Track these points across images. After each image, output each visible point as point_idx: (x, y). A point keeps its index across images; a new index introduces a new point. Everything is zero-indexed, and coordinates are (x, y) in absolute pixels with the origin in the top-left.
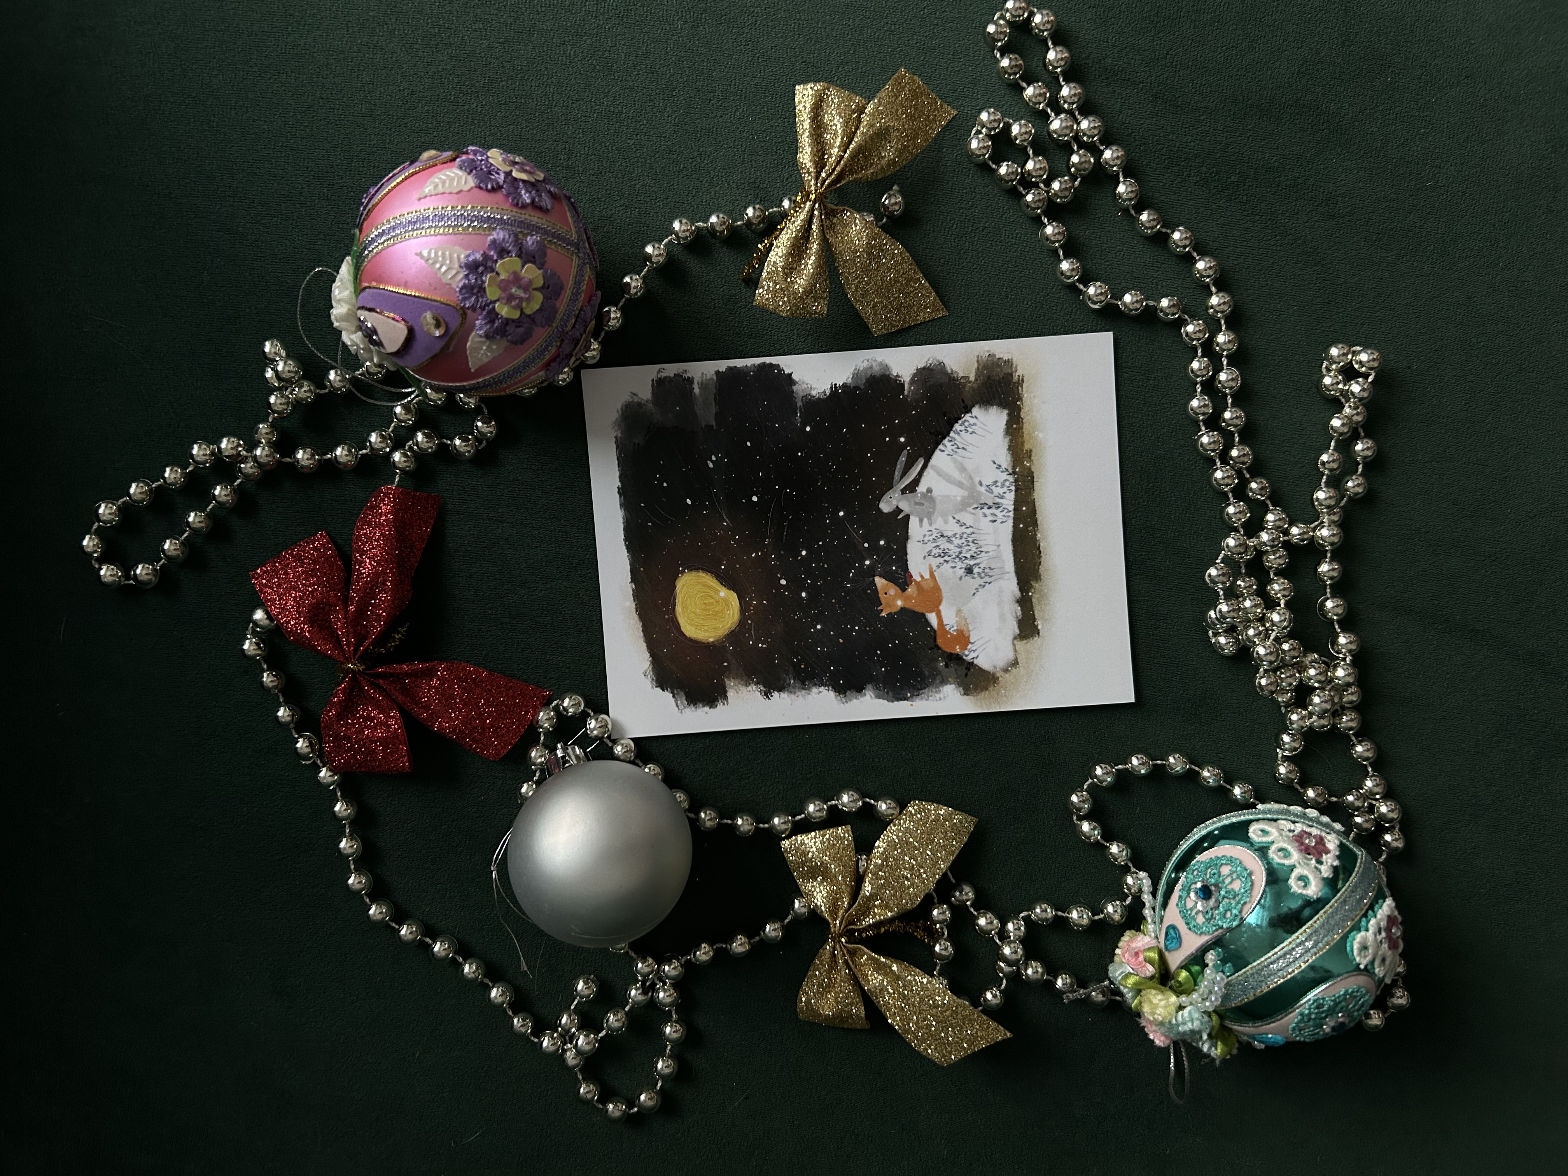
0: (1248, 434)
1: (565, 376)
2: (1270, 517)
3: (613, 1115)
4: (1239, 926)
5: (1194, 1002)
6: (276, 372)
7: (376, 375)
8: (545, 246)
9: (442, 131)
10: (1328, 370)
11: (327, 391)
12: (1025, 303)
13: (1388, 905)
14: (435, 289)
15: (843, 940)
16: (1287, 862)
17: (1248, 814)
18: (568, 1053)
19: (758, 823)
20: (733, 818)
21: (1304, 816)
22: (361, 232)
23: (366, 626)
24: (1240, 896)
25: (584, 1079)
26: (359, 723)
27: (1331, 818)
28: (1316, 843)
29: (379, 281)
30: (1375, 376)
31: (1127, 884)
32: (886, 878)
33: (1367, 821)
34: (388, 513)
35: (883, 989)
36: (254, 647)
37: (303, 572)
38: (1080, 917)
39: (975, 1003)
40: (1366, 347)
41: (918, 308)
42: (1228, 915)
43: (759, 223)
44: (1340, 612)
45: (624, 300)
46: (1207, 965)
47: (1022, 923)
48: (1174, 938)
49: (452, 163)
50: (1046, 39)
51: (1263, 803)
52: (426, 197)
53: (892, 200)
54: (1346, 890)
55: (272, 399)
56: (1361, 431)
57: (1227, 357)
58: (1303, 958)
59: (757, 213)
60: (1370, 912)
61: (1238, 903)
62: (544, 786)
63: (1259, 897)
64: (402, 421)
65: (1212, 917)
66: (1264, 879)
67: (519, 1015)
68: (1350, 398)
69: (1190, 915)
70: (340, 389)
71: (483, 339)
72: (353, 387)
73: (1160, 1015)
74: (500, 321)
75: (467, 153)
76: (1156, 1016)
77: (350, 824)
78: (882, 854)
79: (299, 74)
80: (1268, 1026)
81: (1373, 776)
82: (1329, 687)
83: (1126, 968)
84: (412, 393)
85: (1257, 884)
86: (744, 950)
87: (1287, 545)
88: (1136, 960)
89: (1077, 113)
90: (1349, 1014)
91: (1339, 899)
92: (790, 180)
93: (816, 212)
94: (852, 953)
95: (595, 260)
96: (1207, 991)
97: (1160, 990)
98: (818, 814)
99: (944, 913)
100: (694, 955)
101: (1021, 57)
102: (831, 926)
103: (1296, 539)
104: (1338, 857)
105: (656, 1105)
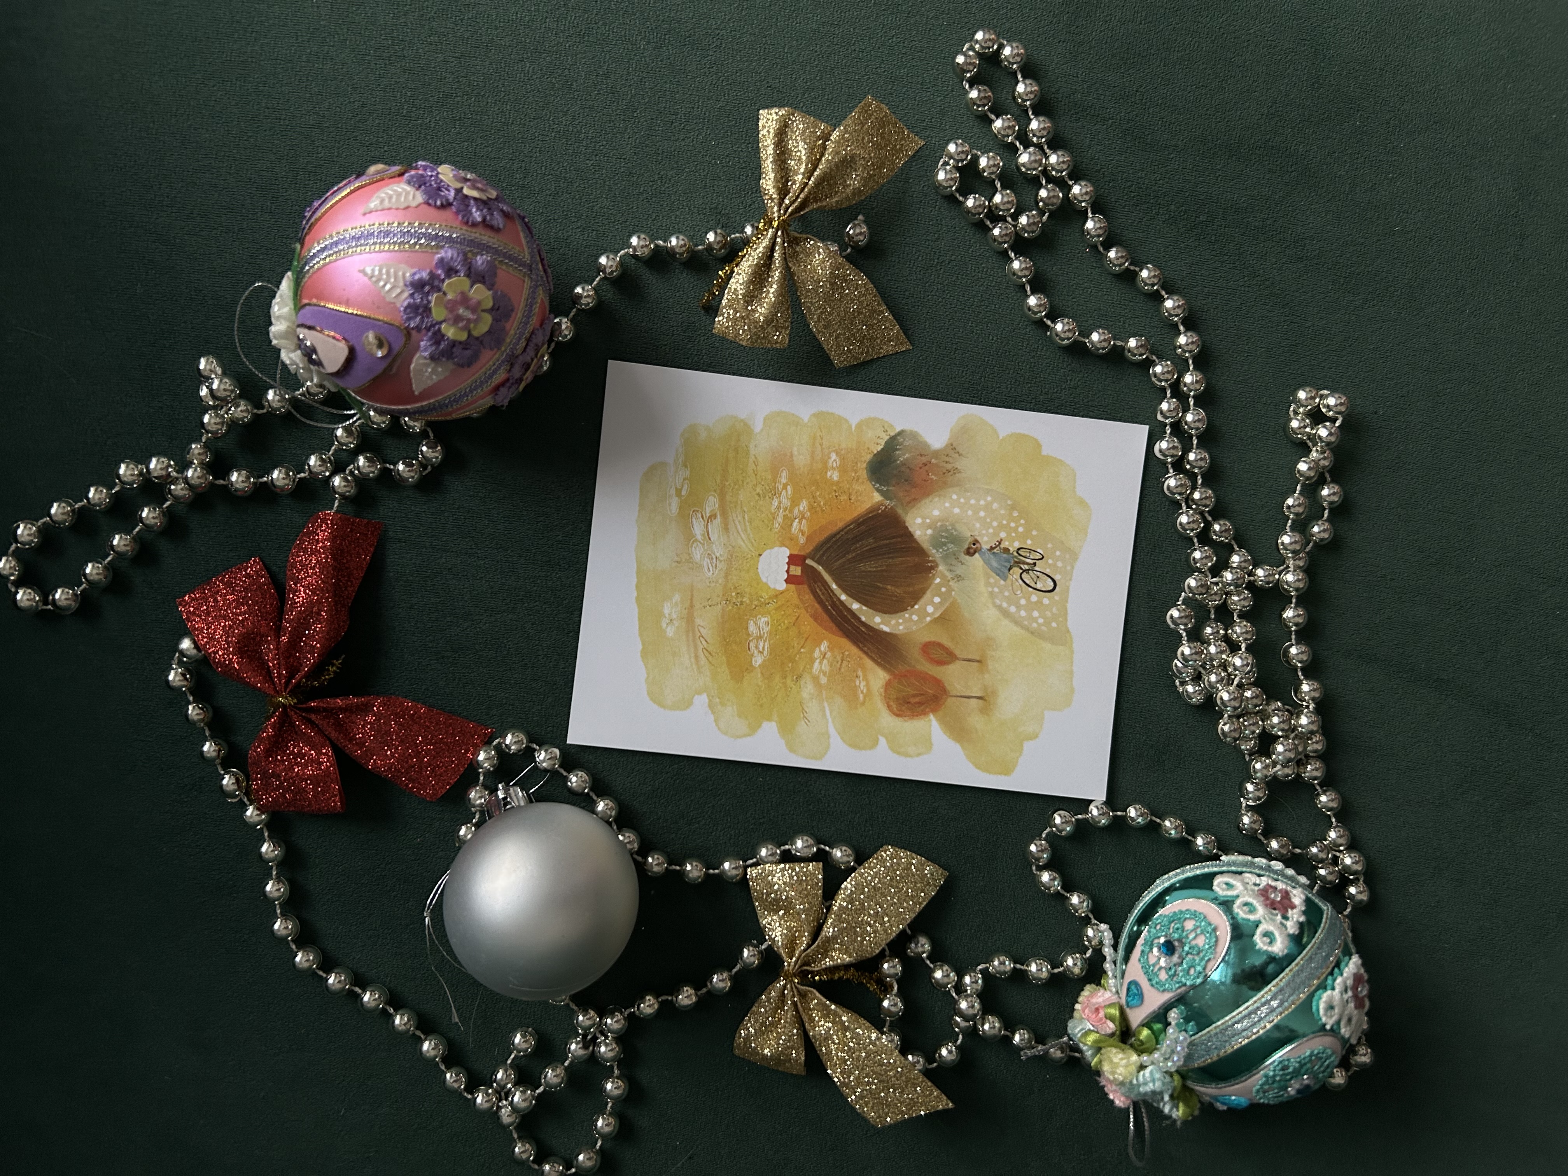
0: (1212, 477)
2: (1235, 559)
4: (1203, 983)
5: (1155, 1062)
6: (211, 391)
7: (318, 396)
8: (495, 266)
9: (393, 145)
10: (1296, 413)
11: (265, 411)
12: (990, 340)
13: (1354, 963)
14: (378, 308)
15: (795, 980)
16: (1252, 917)
17: (1212, 866)
18: (503, 1110)
19: (707, 869)
20: (682, 864)
21: (1269, 868)
22: (302, 246)
23: (299, 658)
24: (1204, 953)
25: (520, 1138)
26: (289, 760)
27: (1295, 871)
28: (1282, 898)
29: (320, 298)
30: (1342, 421)
31: (1087, 936)
33: (1330, 873)
34: (325, 540)
36: (179, 678)
37: (234, 600)
38: (1038, 970)
39: (930, 1060)
40: (1333, 391)
41: (881, 341)
42: (1192, 971)
43: (721, 249)
44: (1305, 659)
45: (575, 311)
46: (1170, 1024)
47: (980, 976)
48: (1135, 994)
49: (400, 178)
50: (1016, 72)
51: (1226, 855)
52: (371, 212)
53: (856, 230)
54: (1312, 947)
55: (206, 419)
56: (1327, 475)
57: (1194, 397)
58: (1268, 1018)
59: (719, 239)
60: (1337, 970)
61: (1202, 959)
62: (485, 828)
63: (1223, 954)
64: (343, 445)
65: (1175, 974)
66: (1229, 935)
67: (452, 1070)
68: (1318, 443)
69: (1152, 971)
70: (279, 409)
71: (428, 361)
72: (293, 407)
73: (1120, 1074)
74: (446, 342)
75: (416, 168)
76: (1116, 1076)
77: (278, 866)
79: (244, 81)
80: (1232, 1088)
81: (1337, 826)
82: (1293, 735)
83: (1086, 1024)
84: (354, 415)
85: (1221, 943)
86: (690, 1003)
87: (1252, 587)
88: (1096, 1016)
89: (1046, 147)
90: (1314, 1075)
91: (1304, 956)
92: (753, 206)
93: (779, 240)
94: (803, 995)
95: (548, 282)
96: (1169, 1051)
97: (1120, 1048)
98: (771, 858)
99: (894, 967)
100: (638, 1008)
101: (991, 89)
102: (786, 964)
103: (1261, 581)
104: (1304, 913)
105: (595, 1165)
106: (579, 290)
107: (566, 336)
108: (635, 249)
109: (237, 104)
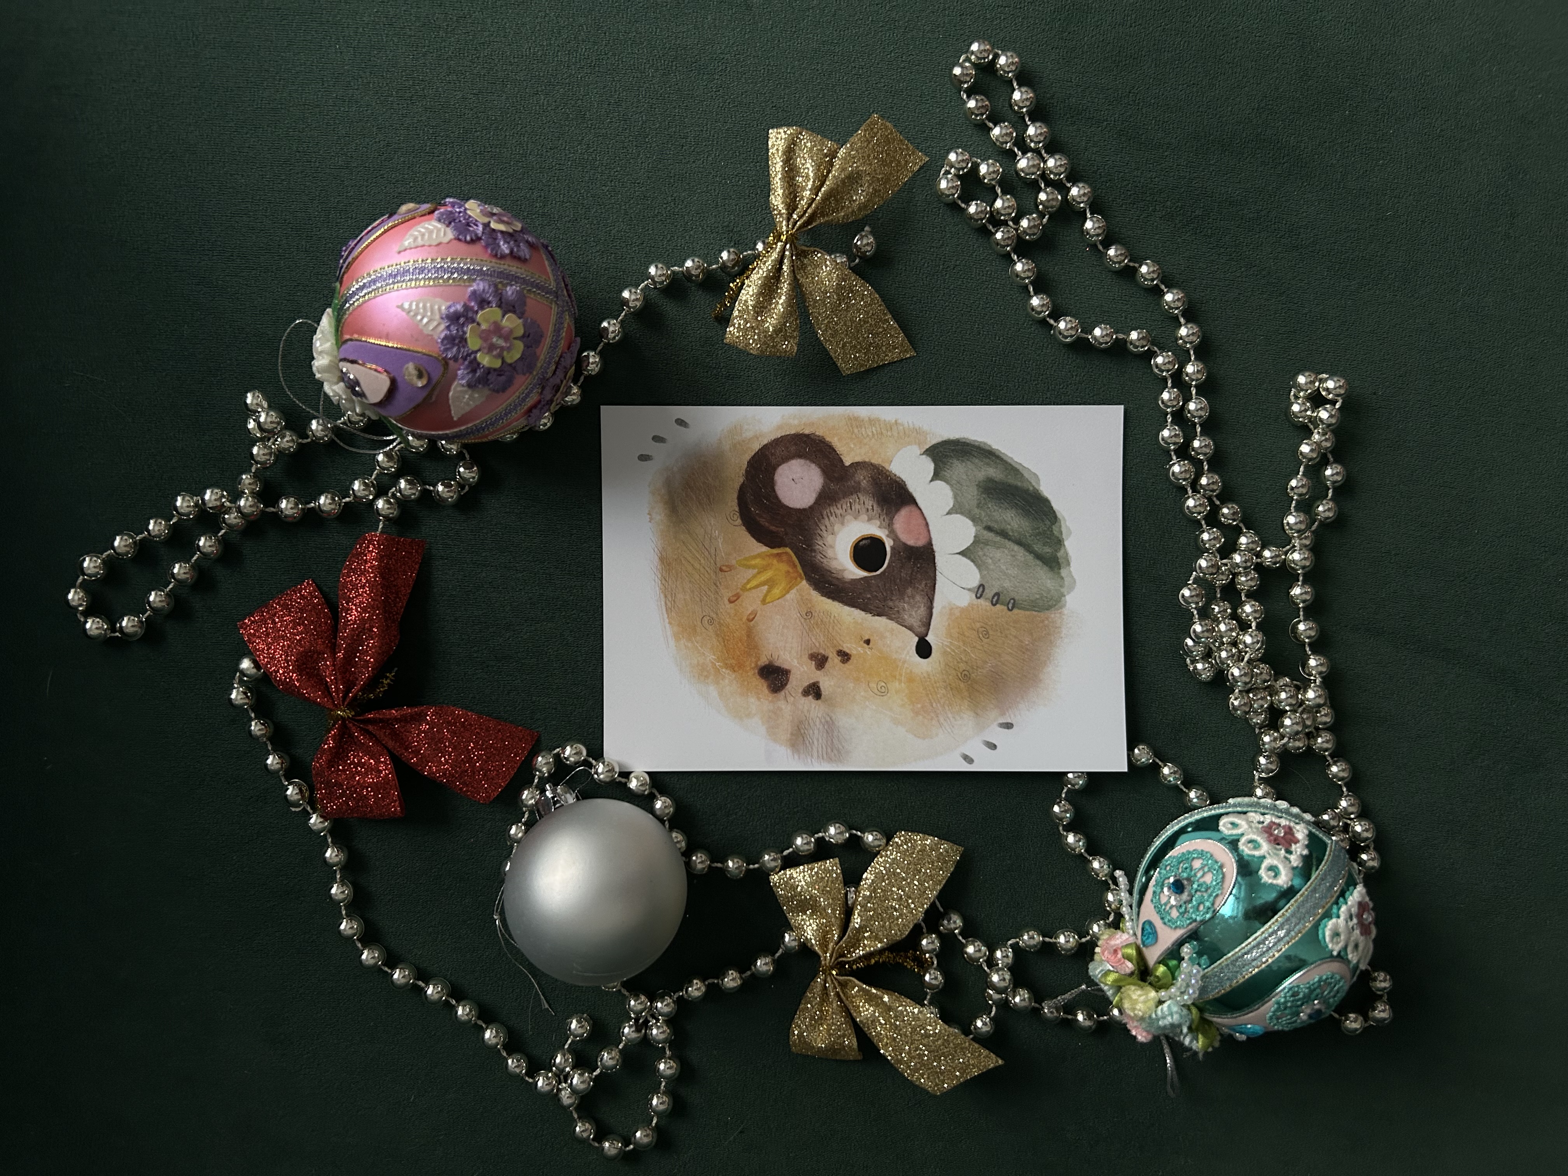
0: (1217, 462)
1: (545, 421)
2: (1243, 540)
3: (609, 1154)
4: (1212, 918)
5: (1172, 996)
6: (259, 424)
7: (359, 424)
8: (524, 296)
9: (418, 181)
10: (1297, 397)
11: (309, 440)
12: (996, 338)
13: (1359, 892)
14: (417, 340)
15: (834, 973)
16: (1257, 853)
17: (1219, 808)
18: (563, 1093)
19: (748, 864)
20: (724, 861)
21: (1275, 808)
22: (341, 284)
23: (354, 672)
24: (1212, 889)
25: (579, 1118)
26: (350, 769)
27: (1301, 809)
28: (1285, 833)
29: (361, 333)
30: (1342, 403)
31: (1108, 901)
32: (874, 910)
34: (373, 560)
35: (875, 1020)
36: (241, 696)
37: (290, 621)
38: (1066, 941)
39: (966, 1032)
40: (1332, 375)
41: (887, 349)
42: (1201, 907)
43: (734, 266)
44: (1312, 635)
45: (602, 344)
46: (1183, 959)
47: (1010, 950)
48: (1150, 934)
49: (431, 216)
50: (1011, 80)
51: (1234, 797)
52: (405, 250)
53: (864, 241)
54: (1316, 878)
55: (255, 450)
56: (1330, 456)
57: (1196, 386)
58: (1276, 947)
59: (732, 257)
60: (1341, 899)
61: (1210, 895)
62: (536, 829)
63: (1230, 889)
64: (384, 469)
65: (1186, 911)
66: (1236, 870)
67: (514, 1056)
68: (1319, 425)
69: (1164, 910)
70: (322, 438)
71: (466, 389)
72: (336, 436)
73: (1140, 1010)
74: (482, 370)
75: (445, 205)
76: (1137, 1012)
77: (341, 870)
78: (870, 886)
80: (1246, 1017)
81: (1348, 795)
82: (1300, 709)
83: (1106, 965)
84: (394, 440)
85: (1228, 876)
86: (736, 985)
87: (1259, 568)
88: (1115, 957)
89: (1043, 152)
90: (1324, 1001)
91: (1309, 888)
92: (763, 223)
93: (787, 253)
94: (843, 986)
95: (573, 307)
96: (1185, 984)
97: (1139, 986)
98: (806, 847)
99: (933, 942)
100: (687, 991)
101: (987, 98)
103: (1268, 562)
104: (1307, 846)
105: (652, 1141)
106: (605, 324)
107: (595, 369)
108: (653, 279)
109: (269, 149)
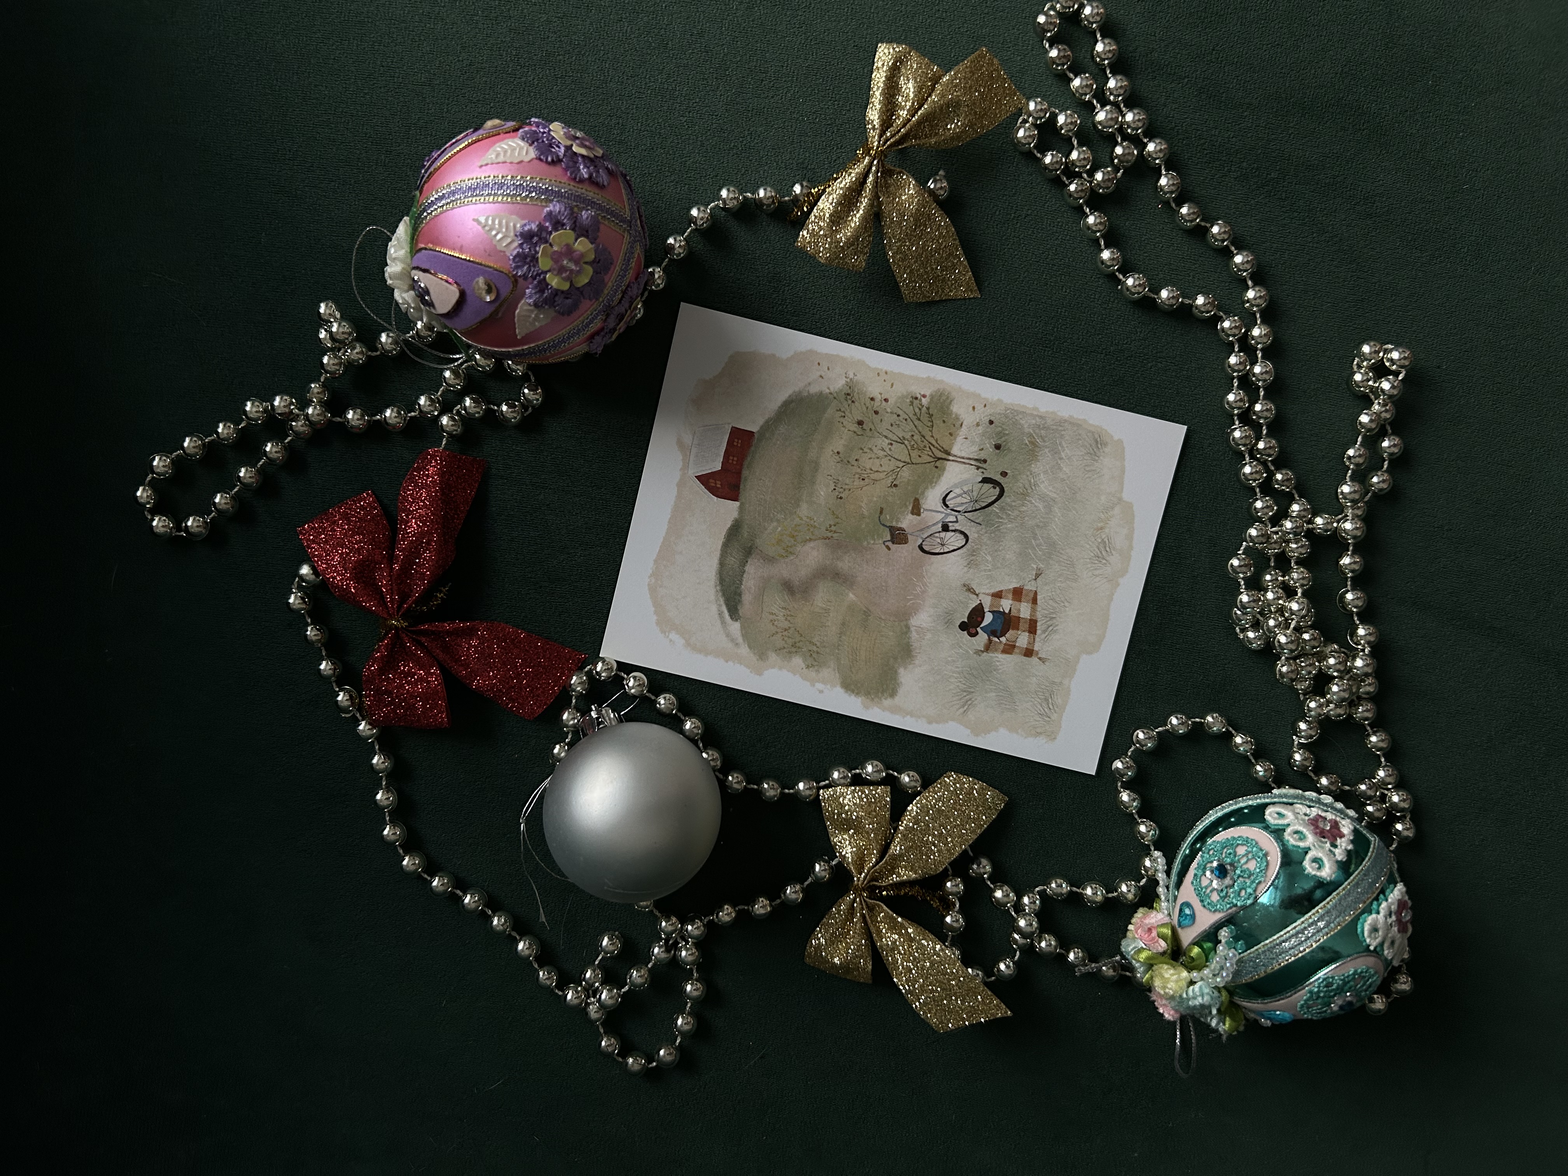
0: (1277, 428)
2: (1295, 507)
3: (632, 1069)
4: (1252, 905)
5: (1205, 978)
6: (330, 333)
7: (427, 339)
8: (599, 222)
9: (498, 102)
10: (1359, 367)
11: (378, 353)
12: (1064, 290)
13: (1399, 890)
14: (489, 255)
15: (864, 894)
16: (1302, 844)
17: (1264, 798)
18: (591, 1007)
19: (783, 788)
20: (759, 783)
21: (1319, 801)
22: (419, 194)
23: (410, 584)
24: (1255, 876)
25: (605, 1032)
26: (400, 678)
27: (1344, 805)
28: (1331, 827)
29: (436, 243)
30: (1405, 374)
31: (1144, 866)
33: (1378, 810)
34: (435, 475)
35: (894, 948)
36: (299, 601)
37: (349, 529)
38: (1093, 894)
39: (989, 973)
40: (1397, 346)
41: (952, 284)
42: (1243, 893)
44: (1360, 604)
45: (667, 259)
46: (1220, 942)
47: (1038, 897)
48: (1187, 915)
49: (515, 134)
50: (1095, 31)
51: (1279, 788)
52: (487, 165)
53: (937, 185)
54: (1359, 874)
55: (325, 360)
56: (1388, 428)
57: (1262, 350)
58: (1314, 937)
59: (804, 191)
60: (1382, 896)
61: (1253, 882)
62: (579, 746)
63: (1273, 877)
64: (450, 386)
65: (1227, 896)
66: (1279, 860)
67: (545, 968)
68: (1380, 396)
69: (1204, 892)
70: (391, 351)
71: (532, 308)
72: (404, 349)
73: (1171, 989)
74: (550, 291)
75: (530, 124)
76: (1167, 990)
77: (386, 777)
78: (913, 817)
80: (1276, 1003)
81: (1386, 766)
82: (1347, 677)
83: (1139, 943)
84: (459, 359)
85: (1271, 868)
86: (766, 911)
87: (1310, 534)
88: (1149, 936)
89: (1122, 105)
90: (1357, 994)
91: (1351, 882)
94: (871, 909)
95: (645, 237)
96: (1218, 967)
97: (1171, 965)
98: (842, 781)
99: (957, 885)
100: (717, 917)
101: (1069, 46)
102: (855, 879)
103: (1320, 528)
104: (1352, 842)
105: (674, 1060)
106: (671, 241)
107: (659, 285)
108: (724, 201)
109: (354, 62)
